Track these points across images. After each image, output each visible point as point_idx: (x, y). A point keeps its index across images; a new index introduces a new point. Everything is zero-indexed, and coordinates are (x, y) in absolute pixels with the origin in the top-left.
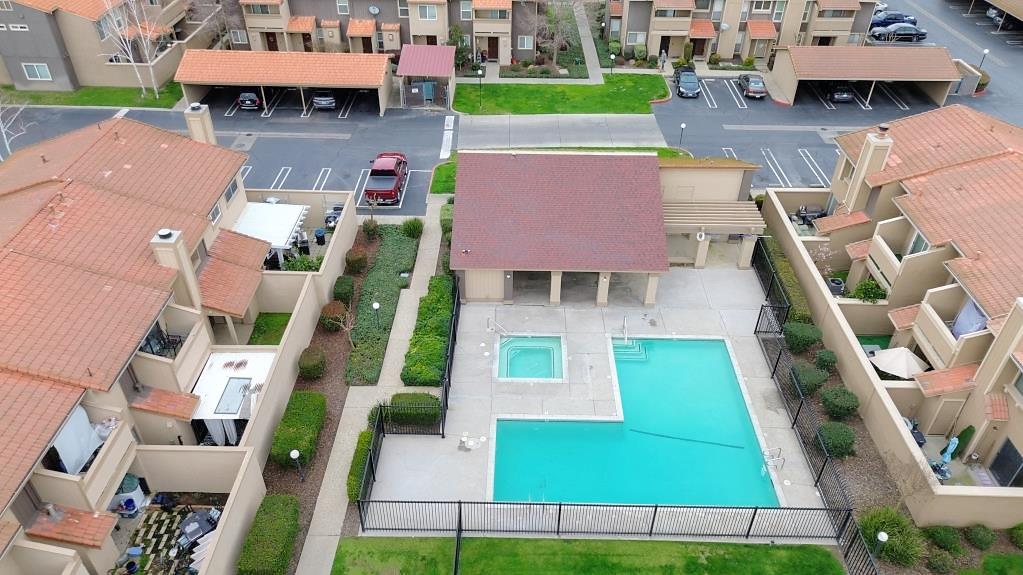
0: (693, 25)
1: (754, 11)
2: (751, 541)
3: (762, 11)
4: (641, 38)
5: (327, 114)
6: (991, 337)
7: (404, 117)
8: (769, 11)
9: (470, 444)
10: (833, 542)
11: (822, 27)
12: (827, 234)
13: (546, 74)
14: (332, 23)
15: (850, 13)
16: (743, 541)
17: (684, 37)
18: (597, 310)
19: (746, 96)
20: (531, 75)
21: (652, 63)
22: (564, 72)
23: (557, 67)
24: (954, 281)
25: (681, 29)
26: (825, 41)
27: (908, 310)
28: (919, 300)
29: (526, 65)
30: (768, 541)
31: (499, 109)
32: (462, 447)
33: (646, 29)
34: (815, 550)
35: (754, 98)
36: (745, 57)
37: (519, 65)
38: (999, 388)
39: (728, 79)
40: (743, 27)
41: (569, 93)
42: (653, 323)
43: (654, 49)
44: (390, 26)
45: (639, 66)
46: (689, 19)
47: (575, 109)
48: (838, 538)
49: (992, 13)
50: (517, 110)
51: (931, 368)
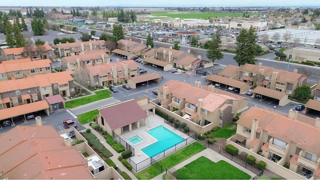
0: (108, 78)
1: (119, 73)
2: (187, 145)
3: (120, 73)
4: (97, 83)
5: (33, 120)
6: (197, 107)
7: (55, 114)
8: (121, 72)
9: (140, 154)
10: (196, 141)
11: (132, 73)
12: (164, 104)
13: (81, 95)
14: (15, 98)
15: (136, 70)
16: (186, 146)
17: (107, 81)
18: (138, 129)
19: (127, 89)
20: (77, 97)
21: (102, 88)
22: (84, 94)
23: (82, 94)
24: (187, 102)
25: (106, 79)
26: (133, 76)
27: (183, 109)
28: (185, 107)
29: (74, 95)
30: (189, 144)
31: (78, 105)
32: (139, 155)
33: (98, 81)
34: (195, 142)
35: (128, 89)
36: (120, 82)
37: (73, 95)
38: (201, 113)
39: (120, 87)
40: (118, 76)
41: (91, 98)
42: (149, 127)
43: (102, 85)
44: (35, 95)
45: (100, 89)
46: (107, 77)
47: (95, 100)
48: (196, 140)
49: (153, 65)
50: (82, 104)
51: (191, 115)
